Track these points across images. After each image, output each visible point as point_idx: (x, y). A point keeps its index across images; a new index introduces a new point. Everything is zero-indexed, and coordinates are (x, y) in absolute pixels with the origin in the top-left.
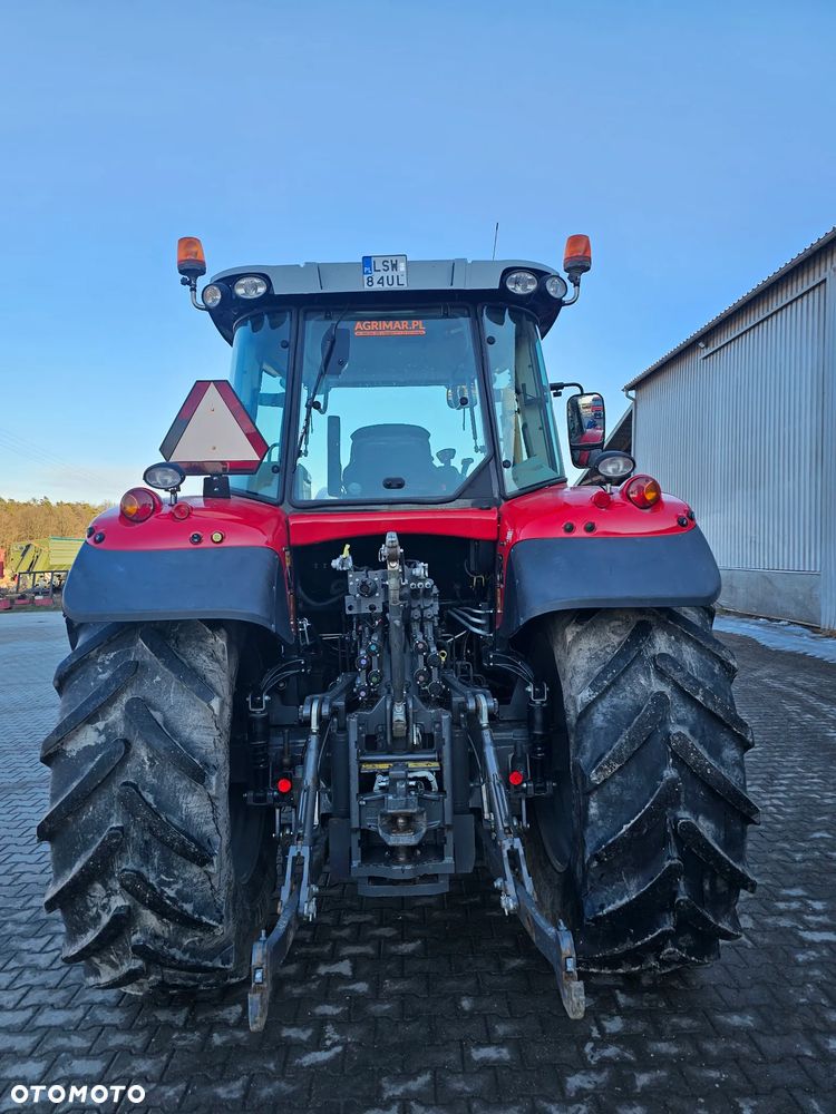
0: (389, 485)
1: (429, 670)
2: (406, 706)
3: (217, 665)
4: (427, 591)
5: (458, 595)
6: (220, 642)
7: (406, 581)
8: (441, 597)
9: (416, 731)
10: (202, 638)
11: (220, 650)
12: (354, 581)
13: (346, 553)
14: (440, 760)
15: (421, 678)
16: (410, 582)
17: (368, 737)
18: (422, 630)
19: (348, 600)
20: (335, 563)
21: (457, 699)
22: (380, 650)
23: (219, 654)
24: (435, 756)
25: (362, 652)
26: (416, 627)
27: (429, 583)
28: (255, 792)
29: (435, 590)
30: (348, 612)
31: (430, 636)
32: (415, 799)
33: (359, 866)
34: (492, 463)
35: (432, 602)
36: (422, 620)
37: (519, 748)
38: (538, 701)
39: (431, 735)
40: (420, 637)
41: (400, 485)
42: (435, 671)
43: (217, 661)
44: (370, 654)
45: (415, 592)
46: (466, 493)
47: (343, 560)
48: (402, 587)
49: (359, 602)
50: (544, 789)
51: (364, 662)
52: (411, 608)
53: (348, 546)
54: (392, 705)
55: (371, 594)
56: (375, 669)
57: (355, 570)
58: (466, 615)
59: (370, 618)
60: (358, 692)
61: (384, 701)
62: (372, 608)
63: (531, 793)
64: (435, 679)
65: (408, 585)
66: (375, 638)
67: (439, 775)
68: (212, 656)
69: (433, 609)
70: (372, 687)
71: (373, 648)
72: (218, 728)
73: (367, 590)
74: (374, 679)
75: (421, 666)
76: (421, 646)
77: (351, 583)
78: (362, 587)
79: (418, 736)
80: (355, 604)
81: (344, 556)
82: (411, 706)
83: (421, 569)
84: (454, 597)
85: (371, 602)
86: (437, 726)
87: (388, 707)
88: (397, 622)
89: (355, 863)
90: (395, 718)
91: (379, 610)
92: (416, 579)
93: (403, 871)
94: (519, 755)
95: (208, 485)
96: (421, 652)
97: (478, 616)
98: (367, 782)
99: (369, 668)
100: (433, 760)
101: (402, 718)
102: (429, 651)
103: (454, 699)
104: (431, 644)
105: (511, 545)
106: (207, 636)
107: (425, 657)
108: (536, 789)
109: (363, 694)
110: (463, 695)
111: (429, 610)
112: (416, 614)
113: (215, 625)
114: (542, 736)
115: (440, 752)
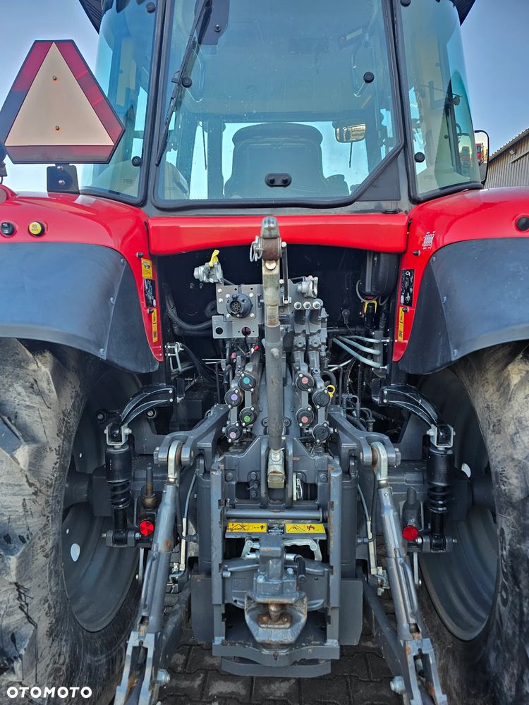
0: (271, 183)
1: (315, 411)
2: (285, 452)
3: (38, 399)
4: (314, 313)
5: (346, 322)
6: (42, 368)
7: (290, 299)
8: (331, 323)
9: (295, 483)
10: (21, 364)
11: (45, 379)
12: (224, 297)
13: (214, 261)
14: (325, 521)
15: (305, 419)
16: (294, 301)
17: (239, 484)
18: (307, 360)
19: (216, 321)
20: (199, 272)
21: (346, 445)
22: (255, 384)
23: (43, 385)
24: (319, 514)
25: (234, 385)
26: (299, 357)
27: (318, 303)
28: (115, 533)
29: (324, 314)
30: (216, 336)
31: (316, 367)
32: (292, 581)
33: (223, 644)
34: (401, 156)
35: (319, 327)
36: (307, 349)
37: (412, 495)
38: (441, 448)
39: (314, 486)
40: (304, 368)
41: (286, 183)
42: (321, 412)
43: (40, 393)
44: (243, 388)
45: (299, 314)
46: (366, 195)
47: (209, 271)
48: (283, 307)
49: (230, 323)
50: (442, 546)
51: (234, 397)
52: (294, 334)
53: (216, 252)
54: (268, 450)
55: (245, 315)
56: (249, 406)
57: (226, 284)
58: (356, 344)
59: (245, 345)
60: (228, 433)
61: (259, 445)
62: (246, 332)
63: (427, 549)
64: (322, 421)
65: (291, 305)
66: (249, 368)
67: (324, 545)
68: (33, 388)
69: (320, 335)
70: (245, 427)
71: (246, 381)
72: (31, 485)
73: (240, 310)
74: (247, 419)
75: (305, 405)
76: (305, 381)
77: (220, 300)
78: (232, 303)
79: (298, 489)
80: (224, 325)
81: (211, 264)
82: (291, 452)
83: (309, 284)
84: (342, 325)
85: (244, 324)
86: (322, 475)
87: (263, 452)
88: (275, 351)
89: (218, 640)
90: (271, 469)
91: (254, 334)
92: (302, 296)
93: (276, 657)
94: (411, 502)
95: (52, 176)
96: (304, 388)
97: (371, 345)
98: (233, 548)
99: (241, 405)
100: (316, 520)
101: (279, 469)
102: (315, 386)
103: (344, 445)
104: (318, 377)
105: (429, 254)
106: (27, 361)
107: (310, 395)
108: (433, 546)
109: (233, 435)
110: (355, 440)
111: (315, 337)
112: (300, 341)
113: (37, 347)
114: (444, 489)
115: (324, 507)
